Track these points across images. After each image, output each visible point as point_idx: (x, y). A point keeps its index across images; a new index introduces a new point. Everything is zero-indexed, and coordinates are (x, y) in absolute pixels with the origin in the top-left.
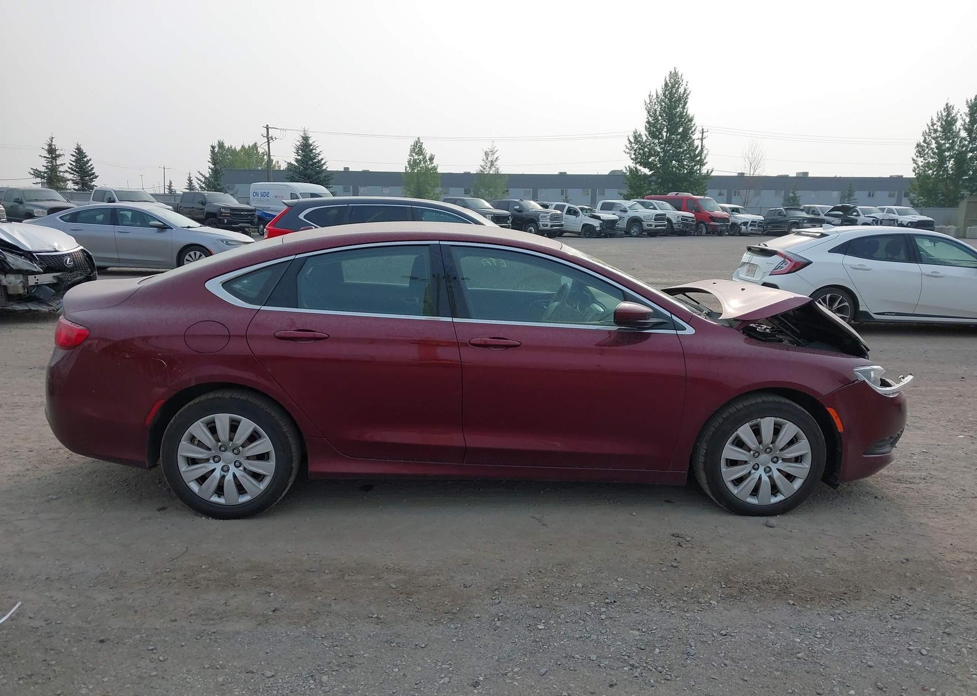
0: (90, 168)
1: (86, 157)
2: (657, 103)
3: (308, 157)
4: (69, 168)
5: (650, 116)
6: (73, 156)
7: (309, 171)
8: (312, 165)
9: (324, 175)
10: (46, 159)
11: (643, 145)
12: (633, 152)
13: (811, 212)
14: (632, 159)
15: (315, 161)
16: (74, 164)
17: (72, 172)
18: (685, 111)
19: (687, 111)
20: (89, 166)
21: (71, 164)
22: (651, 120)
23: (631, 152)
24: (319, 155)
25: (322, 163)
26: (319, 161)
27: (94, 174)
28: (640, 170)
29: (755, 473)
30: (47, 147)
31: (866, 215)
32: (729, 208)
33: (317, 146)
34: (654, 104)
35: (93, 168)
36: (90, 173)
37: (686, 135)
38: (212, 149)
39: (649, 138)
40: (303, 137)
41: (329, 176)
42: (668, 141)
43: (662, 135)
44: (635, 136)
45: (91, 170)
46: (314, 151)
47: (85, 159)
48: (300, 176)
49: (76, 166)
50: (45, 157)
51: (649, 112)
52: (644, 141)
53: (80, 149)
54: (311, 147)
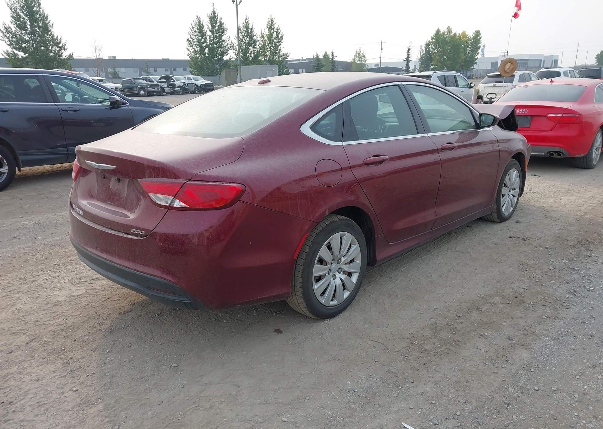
2: (15, 2)
5: (13, 12)
11: (14, 35)
12: (7, 40)
13: (148, 80)
14: (8, 45)
18: (42, 10)
19: (43, 10)
22: (14, 15)
23: (5, 39)
28: (17, 54)
31: (178, 81)
32: (97, 80)
34: (13, 3)
37: (46, 29)
39: (18, 29)
42: (33, 33)
43: (27, 27)
44: (5, 27)
51: (11, 9)
52: (14, 31)
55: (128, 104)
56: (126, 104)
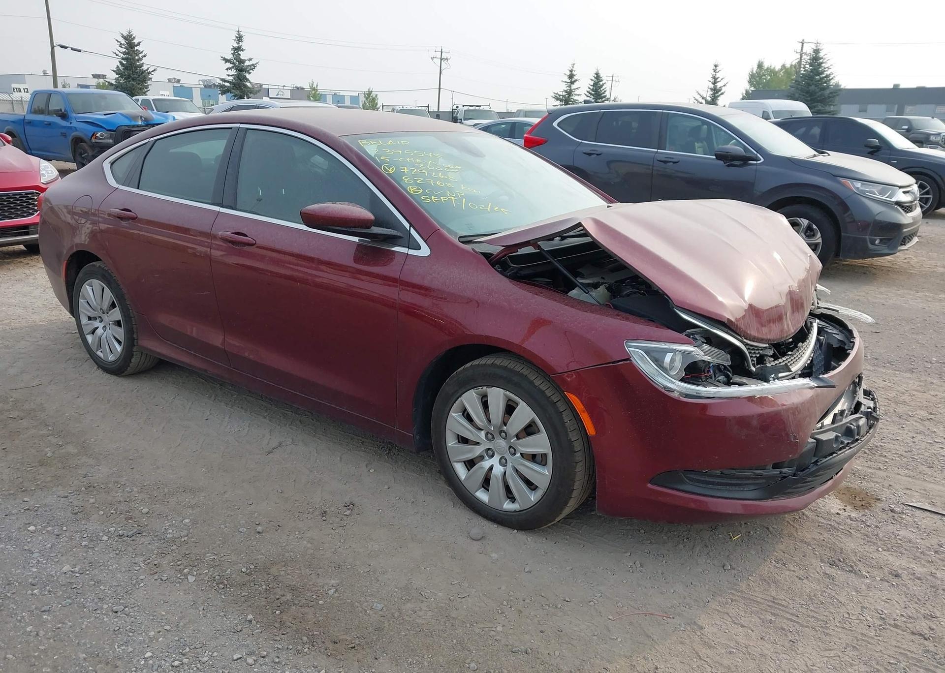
0: (603, 91)
1: (602, 81)
3: (814, 71)
4: (587, 92)
6: (592, 80)
7: (812, 88)
8: (819, 81)
9: (827, 92)
10: (566, 83)
15: (823, 75)
16: (592, 87)
17: (589, 95)
20: (603, 90)
21: (589, 88)
24: (829, 69)
25: (831, 78)
26: (827, 76)
27: (605, 97)
29: (488, 460)
30: (569, 73)
33: (827, 59)
35: (605, 91)
36: (603, 95)
38: (715, 68)
40: (814, 50)
41: (835, 93)
45: (604, 93)
46: (823, 65)
47: (601, 83)
48: (802, 93)
49: (593, 90)
50: (566, 82)
53: (599, 73)
54: (821, 61)
55: (762, 160)
56: (757, 161)
